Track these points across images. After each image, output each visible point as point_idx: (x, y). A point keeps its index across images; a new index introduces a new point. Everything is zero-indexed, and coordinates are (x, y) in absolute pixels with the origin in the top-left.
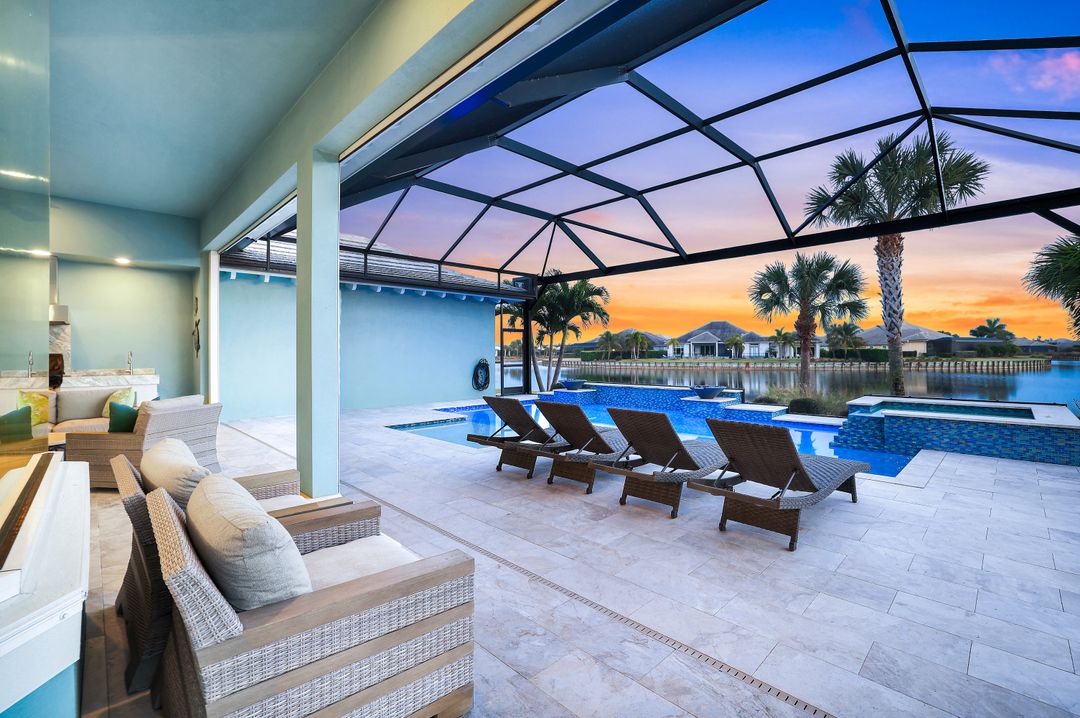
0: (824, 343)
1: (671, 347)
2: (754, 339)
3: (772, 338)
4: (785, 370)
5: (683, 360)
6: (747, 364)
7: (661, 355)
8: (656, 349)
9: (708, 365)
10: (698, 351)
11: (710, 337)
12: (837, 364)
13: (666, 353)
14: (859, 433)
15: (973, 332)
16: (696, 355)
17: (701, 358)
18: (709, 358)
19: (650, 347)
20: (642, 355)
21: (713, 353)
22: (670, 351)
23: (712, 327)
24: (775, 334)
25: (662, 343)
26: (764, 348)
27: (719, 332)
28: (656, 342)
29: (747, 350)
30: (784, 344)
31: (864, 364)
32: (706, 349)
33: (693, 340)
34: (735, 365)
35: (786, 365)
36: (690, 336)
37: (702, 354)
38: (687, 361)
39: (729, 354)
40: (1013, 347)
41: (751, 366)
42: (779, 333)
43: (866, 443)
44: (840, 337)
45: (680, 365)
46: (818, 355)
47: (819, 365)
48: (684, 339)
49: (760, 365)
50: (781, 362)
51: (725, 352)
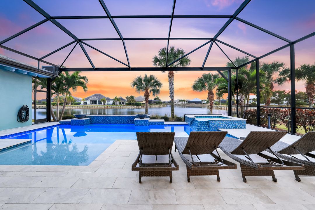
0: (126, 101)
1: (83, 101)
2: (109, 99)
3: (114, 99)
4: (117, 108)
5: (87, 106)
6: (107, 107)
7: (78, 104)
8: (77, 102)
9: (96, 107)
10: (92, 103)
11: (95, 98)
12: (130, 106)
13: (81, 103)
14: (203, 126)
15: (154, 99)
16: (91, 104)
17: (93, 105)
18: (95, 105)
19: (75, 101)
20: (72, 104)
21: (96, 103)
22: (82, 103)
23: (96, 95)
24: (115, 98)
25: (79, 100)
26: (111, 102)
27: (98, 97)
28: (77, 100)
29: (107, 103)
30: (117, 101)
32: (94, 102)
33: (90, 99)
34: (104, 107)
35: (118, 107)
36: (89, 98)
37: (93, 103)
38: (89, 106)
39: (101, 104)
40: (161, 102)
41: (108, 107)
42: (116, 98)
43: (205, 129)
44: (130, 99)
45: (86, 107)
46: (125, 104)
47: (126, 107)
48: (87, 99)
49: (111, 107)
50: (116, 106)
51: (100, 103)
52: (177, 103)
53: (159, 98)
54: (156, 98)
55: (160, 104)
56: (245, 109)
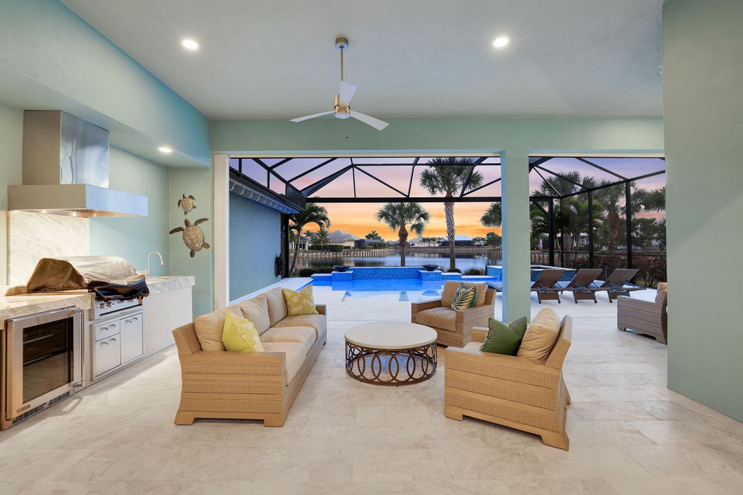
0: (309, 242)
12: (318, 253)
15: (367, 237)
31: (331, 253)
44: (318, 238)
46: (307, 249)
47: (309, 254)
52: (416, 245)
53: (377, 234)
54: (370, 235)
55: (381, 248)
56: (572, 257)
